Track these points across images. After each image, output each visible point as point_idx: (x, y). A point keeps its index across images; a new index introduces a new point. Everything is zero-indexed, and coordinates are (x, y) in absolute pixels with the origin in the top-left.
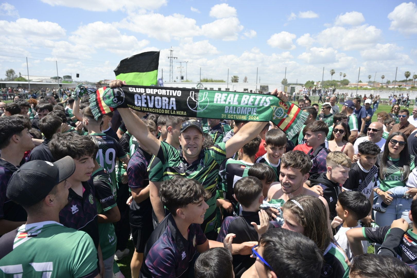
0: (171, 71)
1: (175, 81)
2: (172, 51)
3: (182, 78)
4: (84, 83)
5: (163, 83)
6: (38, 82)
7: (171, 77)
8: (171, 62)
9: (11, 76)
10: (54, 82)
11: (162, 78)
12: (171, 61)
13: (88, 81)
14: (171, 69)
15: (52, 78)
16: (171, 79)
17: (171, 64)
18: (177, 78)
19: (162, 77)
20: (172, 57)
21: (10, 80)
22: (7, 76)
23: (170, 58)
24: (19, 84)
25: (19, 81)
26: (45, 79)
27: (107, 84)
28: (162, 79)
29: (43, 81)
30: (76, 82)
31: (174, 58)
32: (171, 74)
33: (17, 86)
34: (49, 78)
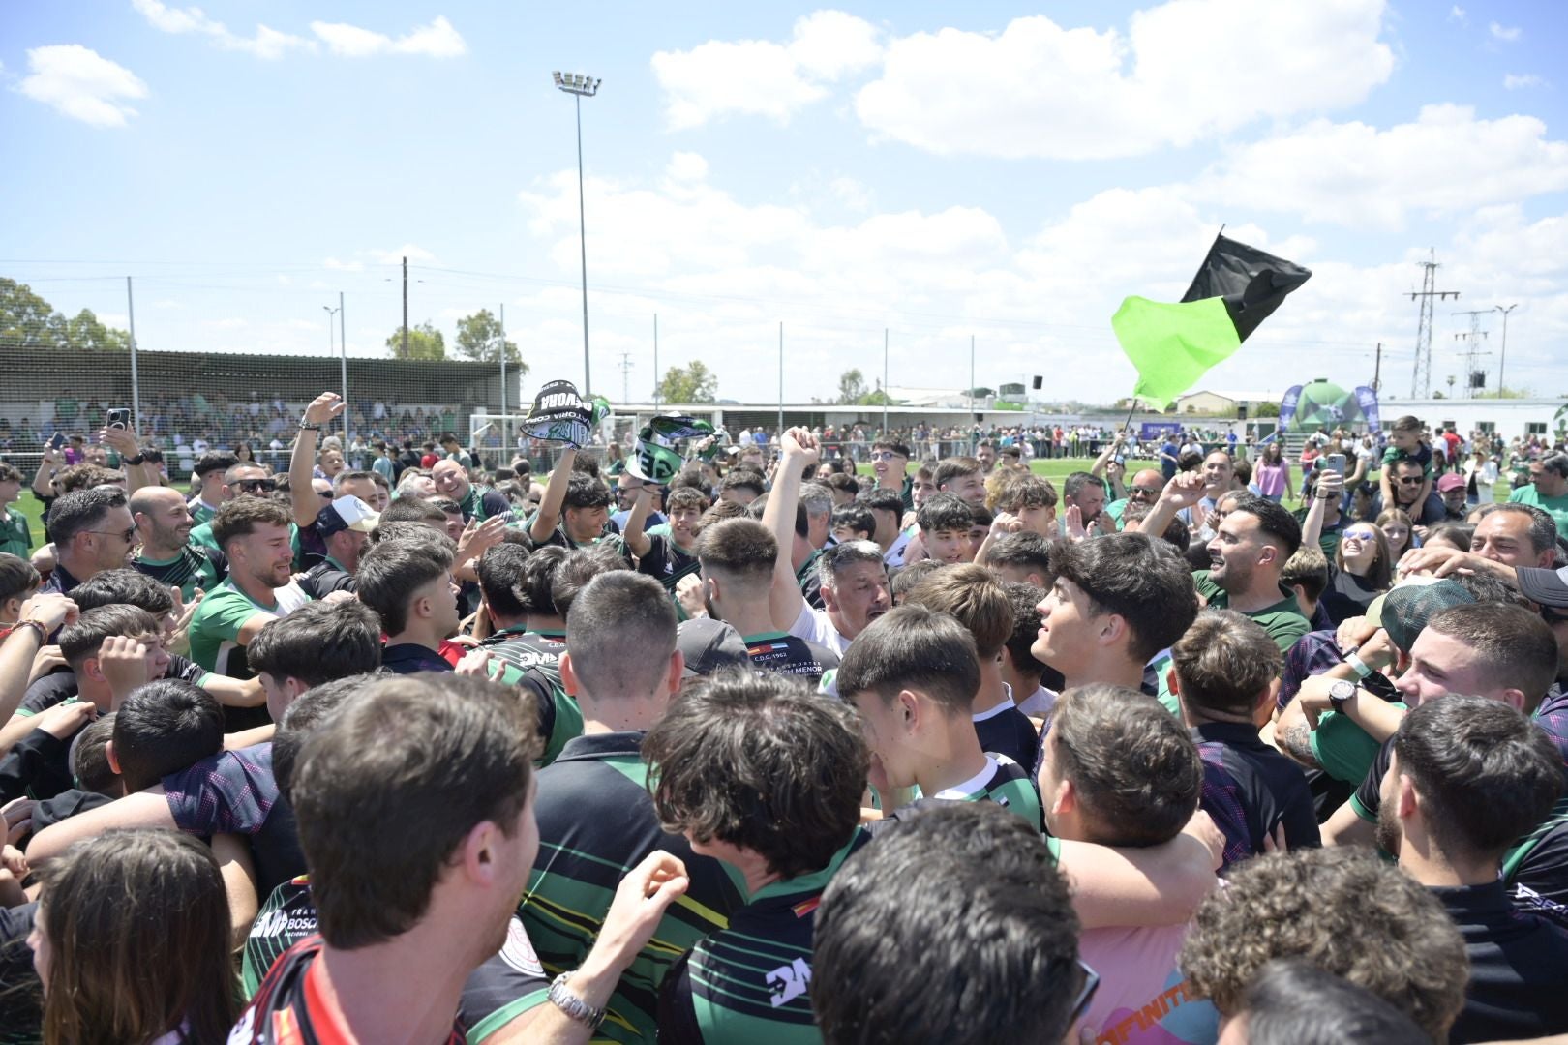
0: (1422, 354)
1: (1438, 396)
2: (1433, 266)
3: (1478, 380)
4: (1063, 409)
5: (1377, 405)
6: (923, 406)
7: (1422, 376)
8: (1427, 313)
9: (853, 391)
10: (969, 407)
11: (1375, 385)
12: (1427, 310)
13: (1079, 402)
14: (1424, 345)
15: (965, 393)
16: (1421, 388)
17: (1426, 322)
18: (1451, 383)
19: (1377, 379)
20: (1432, 293)
21: (849, 403)
22: (843, 389)
23: (1419, 298)
24: (860, 414)
25: (870, 403)
26: (945, 397)
27: (1144, 411)
28: (1374, 389)
29: (939, 404)
30: (1039, 404)
31: (1444, 295)
32: (1422, 366)
33: (855, 419)
34: (958, 393)
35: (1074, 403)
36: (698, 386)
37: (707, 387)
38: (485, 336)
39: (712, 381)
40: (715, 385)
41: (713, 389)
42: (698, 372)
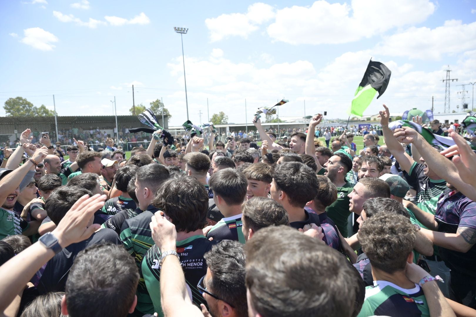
0: (447, 99)
1: (454, 112)
2: (449, 71)
3: (466, 106)
4: (335, 121)
5: (433, 116)
6: (291, 122)
7: (447, 106)
8: (448, 86)
9: (269, 118)
10: (306, 122)
11: (432, 109)
12: (448, 85)
13: (340, 119)
14: (447, 96)
15: (304, 118)
16: (447, 110)
17: (448, 89)
18: (458, 108)
19: (433, 107)
20: (449, 80)
21: (269, 122)
22: (266, 118)
23: (445, 81)
24: (271, 126)
25: (275, 122)
26: (298, 119)
27: (360, 121)
28: (432, 111)
29: (296, 121)
30: (327, 120)
31: (453, 80)
32: (447, 102)
33: (269, 127)
34: (302, 118)
35: (338, 119)
36: (222, 119)
37: (225, 119)
38: (158, 107)
39: (227, 117)
40: (227, 118)
41: (227, 120)
42: (222, 115)
